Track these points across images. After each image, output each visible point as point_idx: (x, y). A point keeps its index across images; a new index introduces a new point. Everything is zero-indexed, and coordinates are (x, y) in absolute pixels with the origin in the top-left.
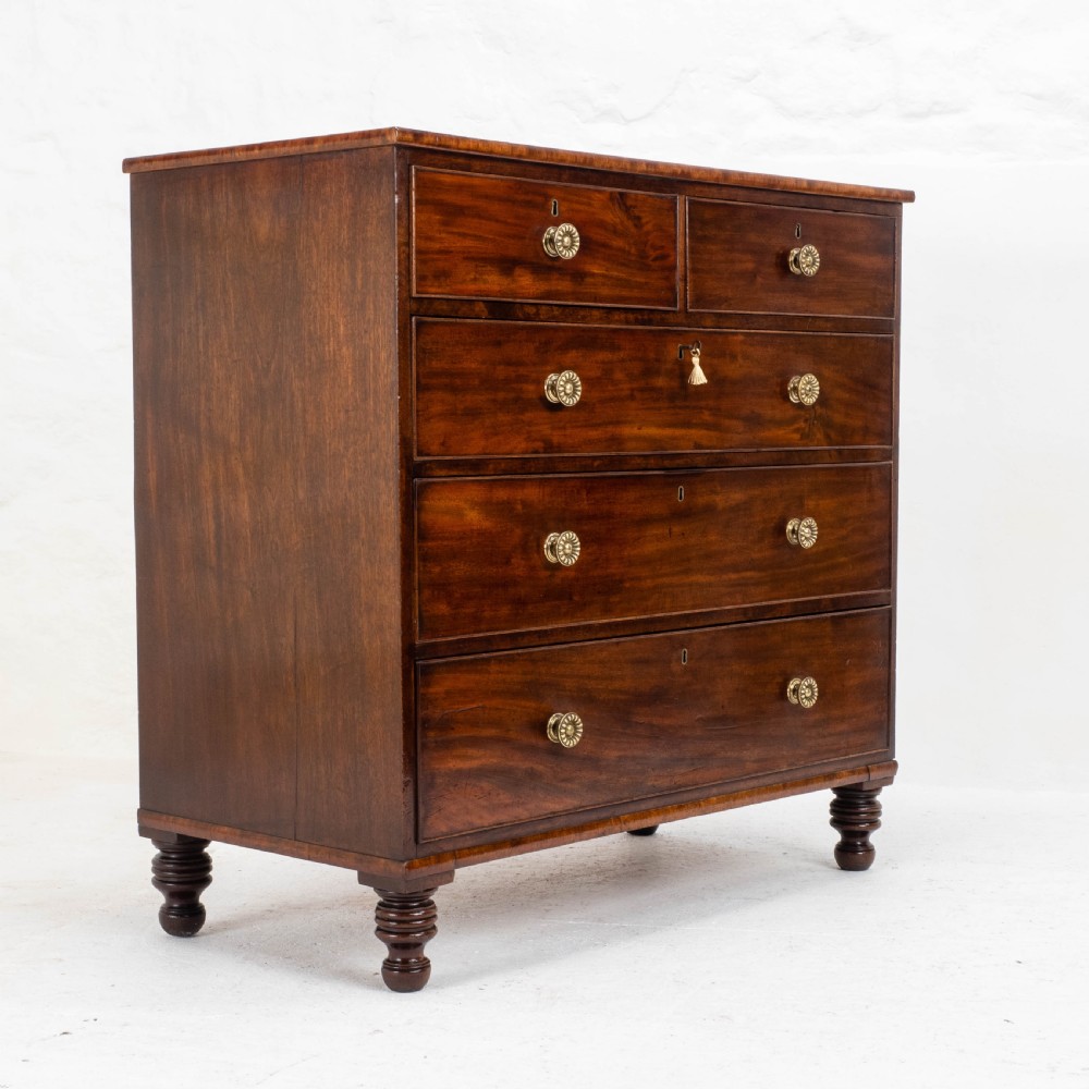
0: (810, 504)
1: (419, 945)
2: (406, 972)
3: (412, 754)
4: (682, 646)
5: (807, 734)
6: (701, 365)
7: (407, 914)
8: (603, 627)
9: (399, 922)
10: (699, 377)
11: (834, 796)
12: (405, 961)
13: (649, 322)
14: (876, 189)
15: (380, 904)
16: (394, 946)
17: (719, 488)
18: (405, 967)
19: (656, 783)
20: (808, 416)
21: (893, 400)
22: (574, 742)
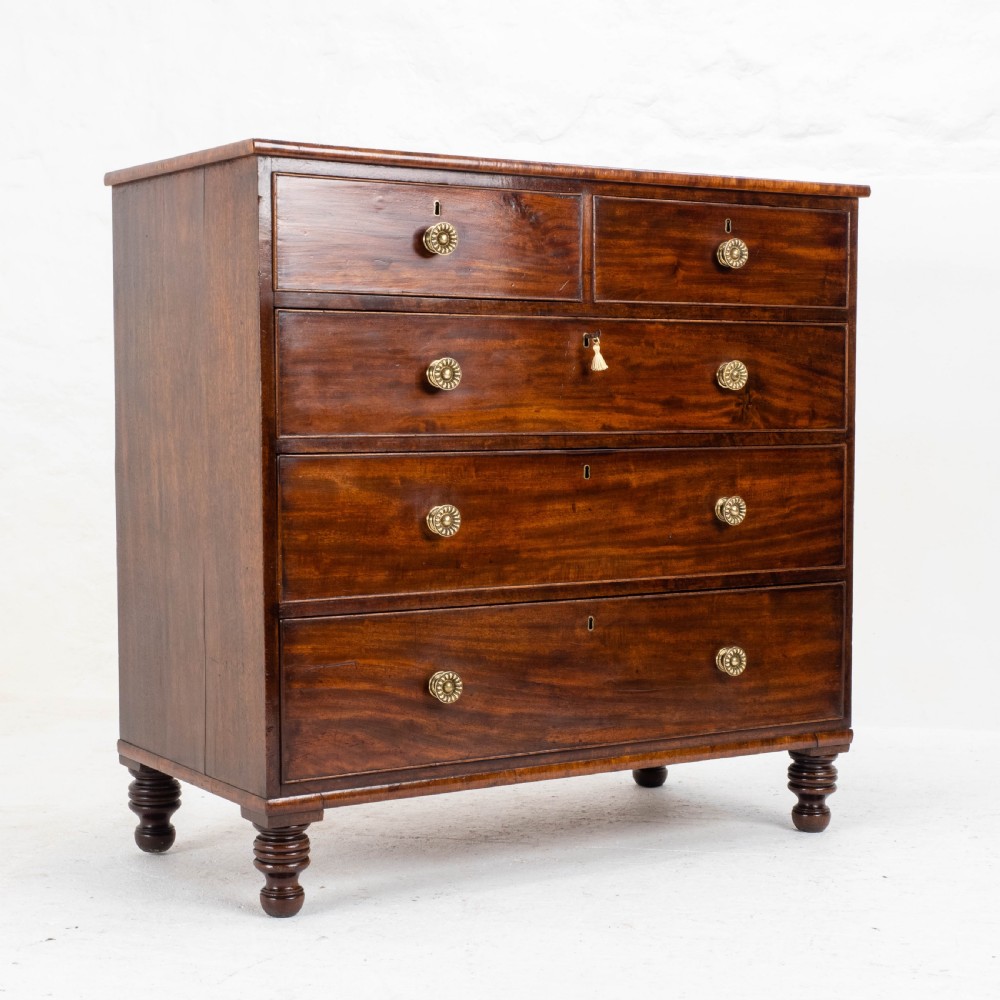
0: (745, 484)
1: (293, 875)
2: (282, 899)
3: (276, 703)
4: (589, 614)
5: (741, 700)
6: (602, 351)
7: (283, 846)
8: (494, 594)
9: (274, 853)
10: (599, 363)
11: (792, 761)
12: (281, 889)
13: (550, 312)
15: (258, 838)
16: (271, 875)
17: (632, 467)
18: (282, 896)
19: (557, 740)
20: (741, 401)
21: (847, 386)
22: (453, 699)
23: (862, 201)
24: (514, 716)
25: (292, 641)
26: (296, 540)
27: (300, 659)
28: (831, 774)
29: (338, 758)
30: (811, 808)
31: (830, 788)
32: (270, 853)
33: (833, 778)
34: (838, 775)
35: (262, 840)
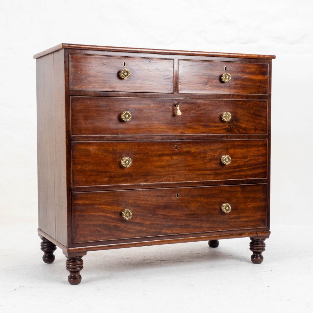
0: (232, 151)
1: (78, 272)
2: (75, 279)
3: (71, 218)
4: (177, 192)
5: (230, 221)
6: (180, 109)
7: (75, 263)
8: (144, 186)
9: (72, 265)
10: (179, 113)
11: (251, 241)
12: (75, 276)
14: (258, 55)
16: (71, 272)
17: (192, 146)
18: (75, 278)
19: (166, 232)
20: (230, 125)
21: (268, 120)
22: (129, 218)
23: (273, 60)
24: (151, 224)
25: (76, 199)
26: (77, 168)
27: (79, 204)
28: (264, 245)
29: (91, 236)
30: (257, 256)
31: (263, 250)
32: (71, 265)
33: (264, 246)
34: (266, 245)
35: (68, 261)
